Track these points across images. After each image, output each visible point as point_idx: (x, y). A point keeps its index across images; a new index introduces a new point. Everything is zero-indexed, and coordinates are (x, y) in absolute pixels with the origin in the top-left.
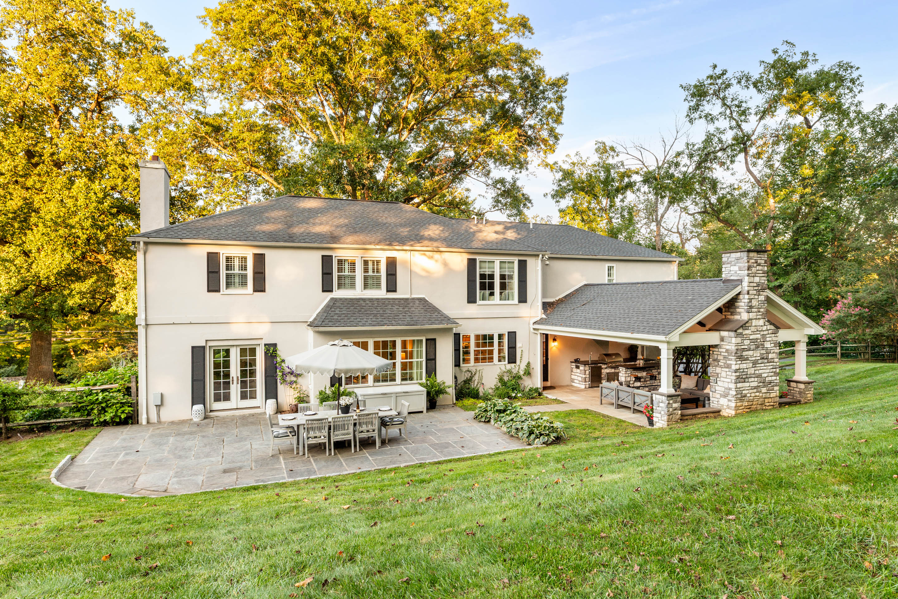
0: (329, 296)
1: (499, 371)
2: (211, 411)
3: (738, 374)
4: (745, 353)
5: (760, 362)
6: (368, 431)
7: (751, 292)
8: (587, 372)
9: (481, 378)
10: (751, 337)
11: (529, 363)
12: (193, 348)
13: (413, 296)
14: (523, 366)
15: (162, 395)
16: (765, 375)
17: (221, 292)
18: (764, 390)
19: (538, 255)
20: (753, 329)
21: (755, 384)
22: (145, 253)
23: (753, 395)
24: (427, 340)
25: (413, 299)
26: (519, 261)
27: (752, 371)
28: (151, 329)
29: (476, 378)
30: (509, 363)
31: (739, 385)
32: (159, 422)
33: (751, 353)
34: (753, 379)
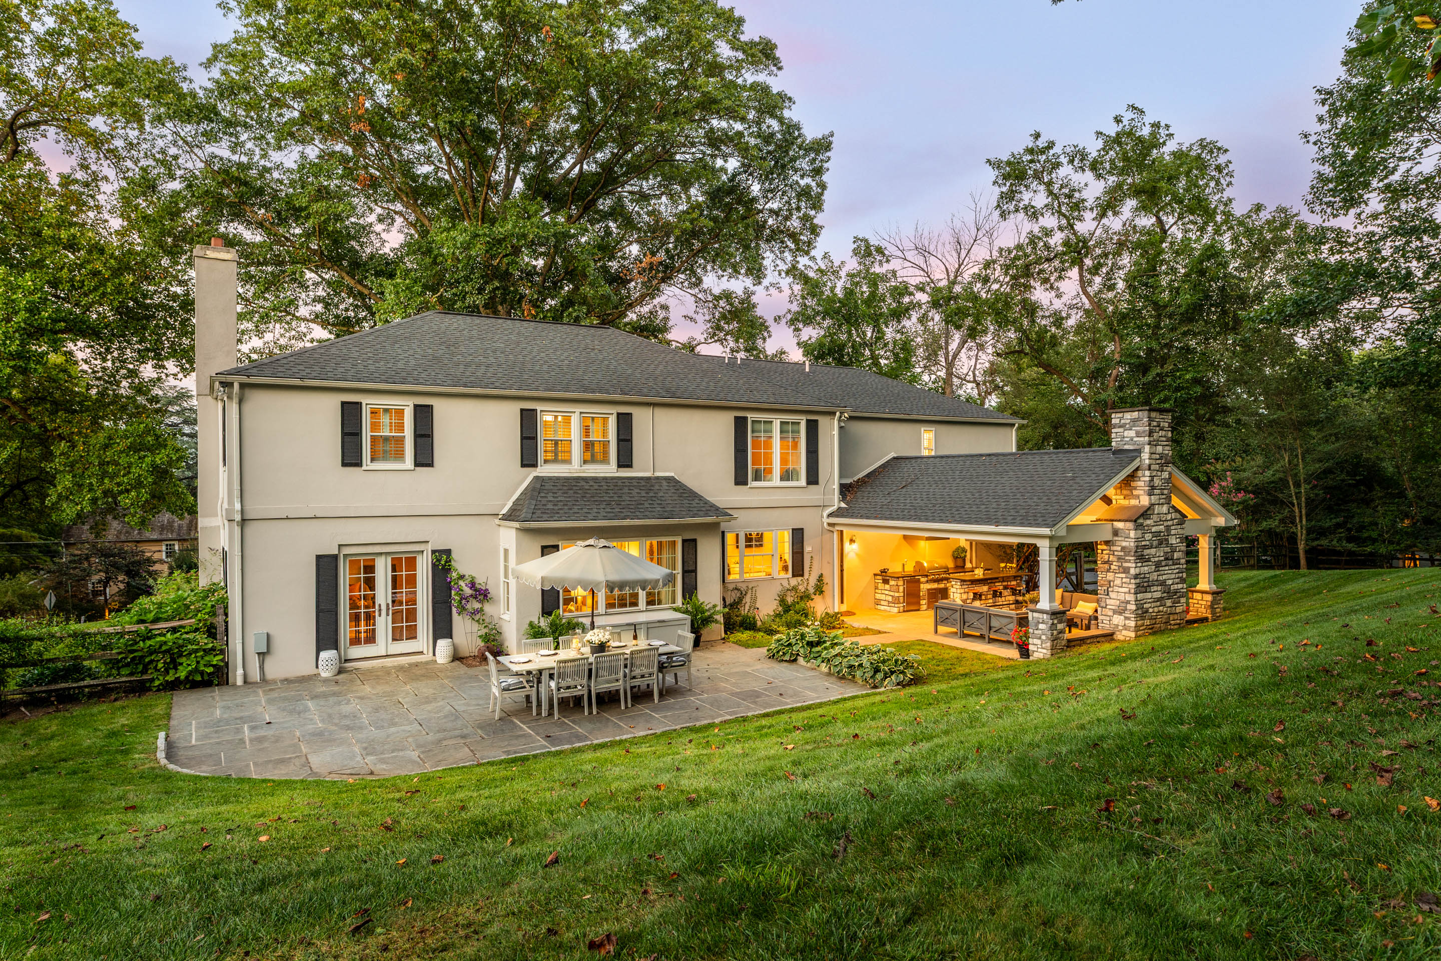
0: (533, 473)
1: (780, 588)
2: (346, 661)
3: (1138, 581)
4: (1146, 552)
5: (1163, 563)
6: (643, 676)
7: (1153, 467)
8: (901, 589)
9: (754, 600)
10: (1154, 529)
11: (821, 576)
12: (319, 557)
13: (658, 474)
14: (813, 581)
15: (268, 635)
16: (1170, 582)
17: (364, 467)
18: (1169, 603)
19: (834, 413)
20: (1155, 518)
21: (1158, 595)
22: (240, 402)
23: (1156, 610)
24: (684, 541)
25: (658, 478)
26: (808, 421)
27: (1154, 576)
28: (251, 528)
29: (747, 599)
30: (794, 576)
31: (1140, 596)
32: (263, 679)
33: (1153, 551)
34: (1155, 588)
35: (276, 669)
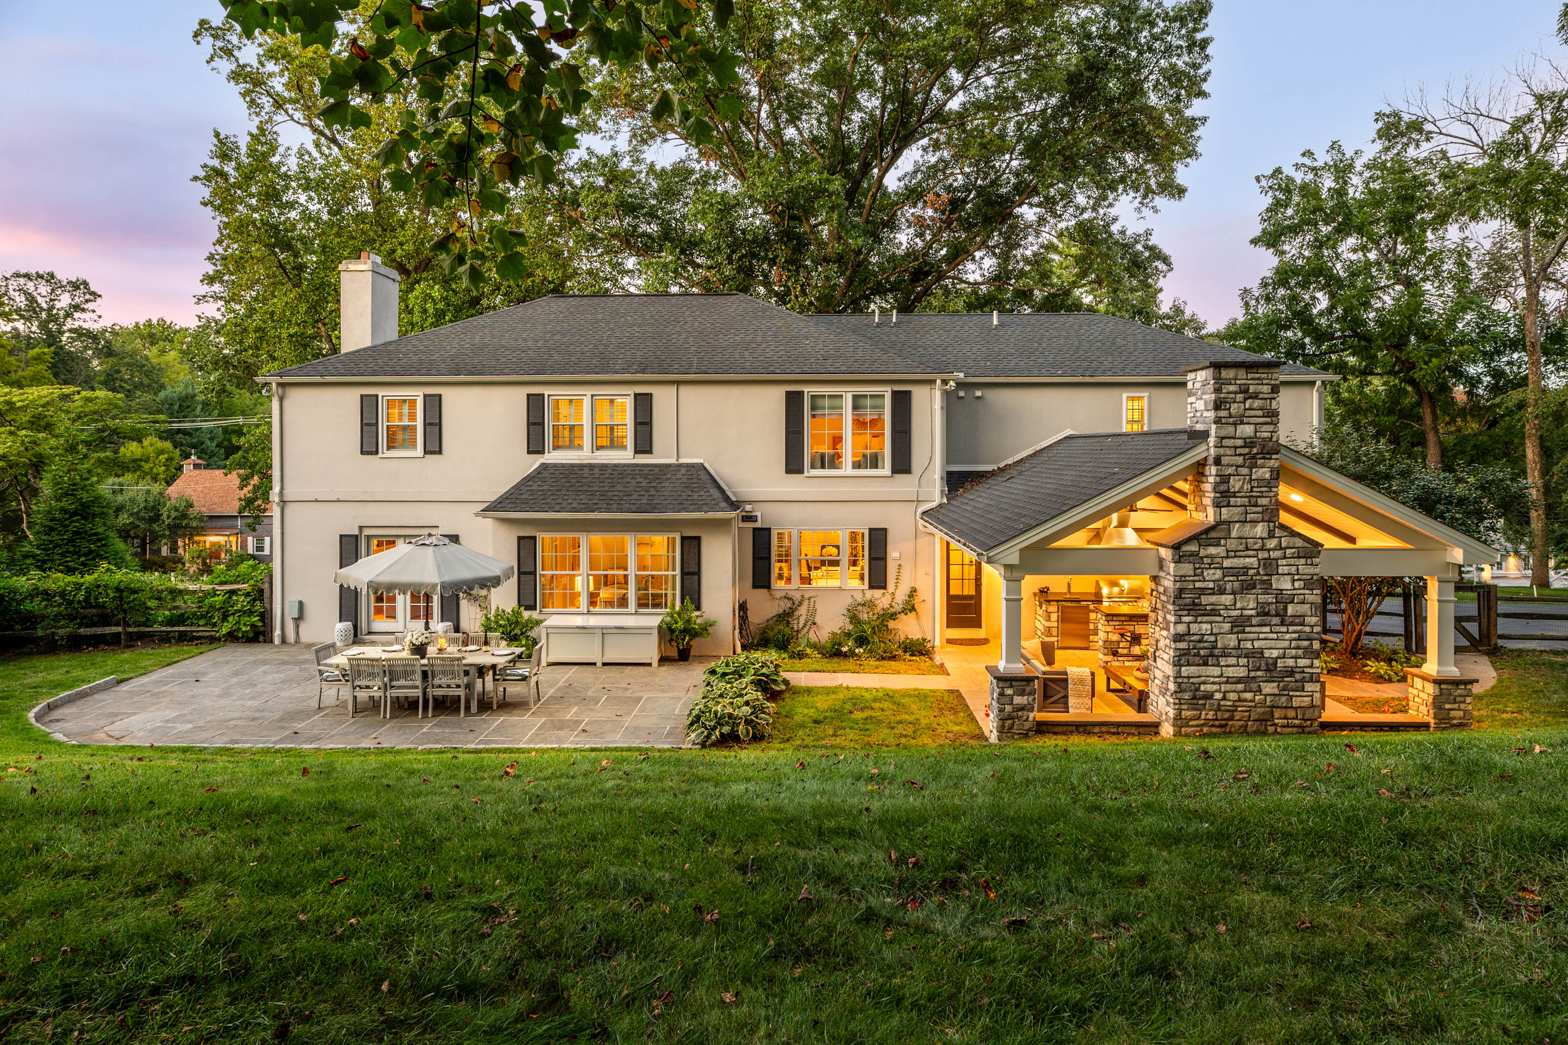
0: (539, 460)
1: (849, 601)
2: (370, 633)
3: (1183, 645)
4: (1205, 600)
5: (1254, 621)
7: (1225, 460)
9: (812, 613)
10: (1227, 563)
11: (914, 590)
12: (341, 536)
13: (682, 461)
14: (901, 595)
15: (301, 604)
16: (1275, 653)
17: (380, 455)
18: (1269, 688)
19: (934, 381)
20: (1232, 544)
21: (1241, 672)
22: (281, 400)
23: (1233, 696)
24: (683, 539)
25: (680, 465)
26: (894, 393)
27: (1232, 641)
28: (290, 509)
29: (803, 611)
30: (871, 587)
31: (1185, 671)
32: (297, 641)
33: (1227, 599)
34: (1232, 661)
35: (309, 633)
